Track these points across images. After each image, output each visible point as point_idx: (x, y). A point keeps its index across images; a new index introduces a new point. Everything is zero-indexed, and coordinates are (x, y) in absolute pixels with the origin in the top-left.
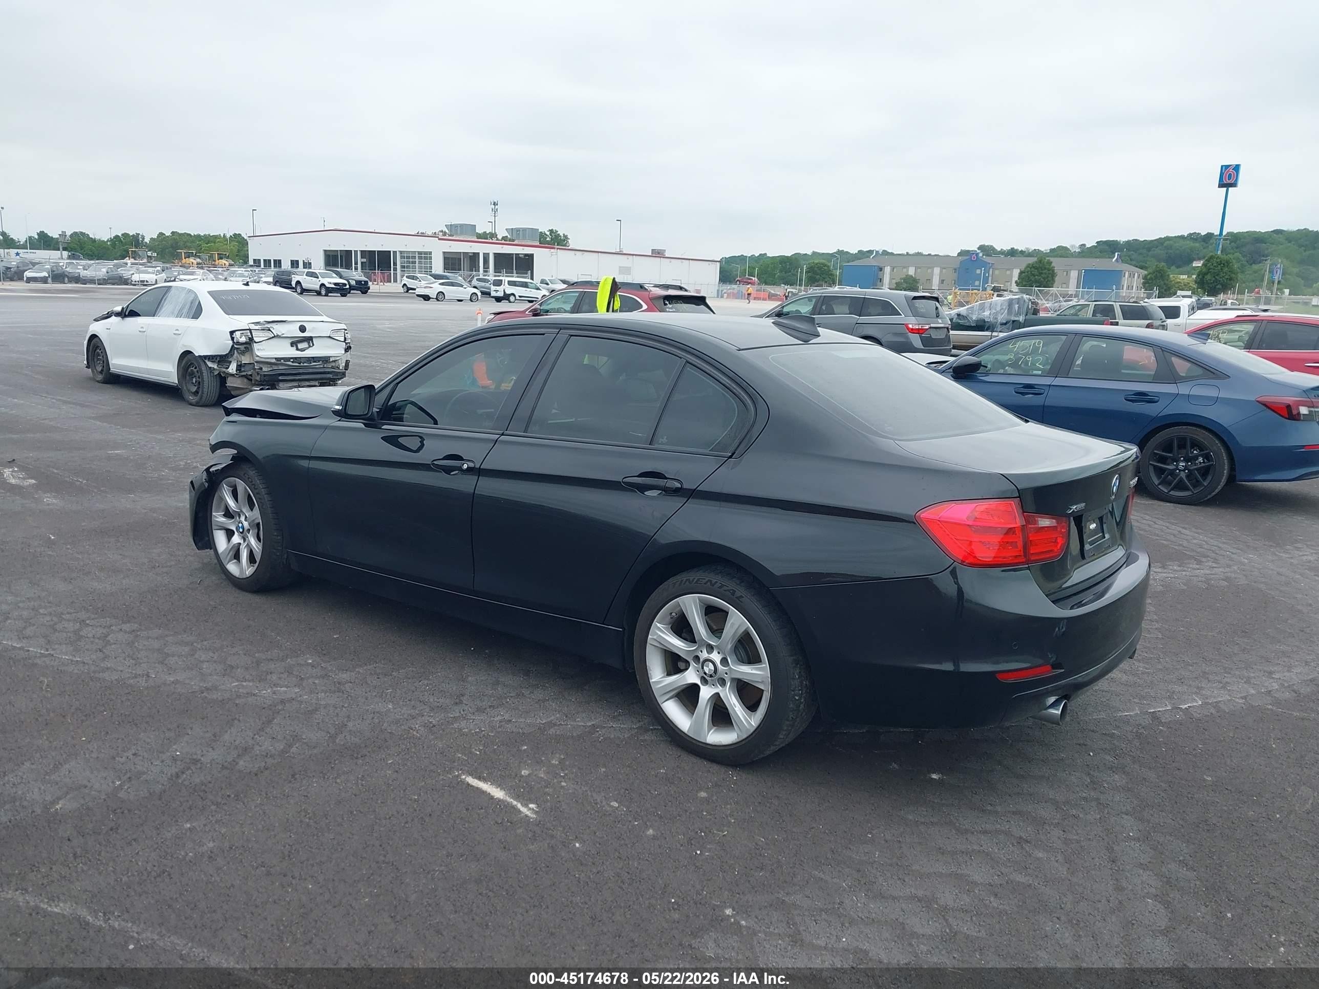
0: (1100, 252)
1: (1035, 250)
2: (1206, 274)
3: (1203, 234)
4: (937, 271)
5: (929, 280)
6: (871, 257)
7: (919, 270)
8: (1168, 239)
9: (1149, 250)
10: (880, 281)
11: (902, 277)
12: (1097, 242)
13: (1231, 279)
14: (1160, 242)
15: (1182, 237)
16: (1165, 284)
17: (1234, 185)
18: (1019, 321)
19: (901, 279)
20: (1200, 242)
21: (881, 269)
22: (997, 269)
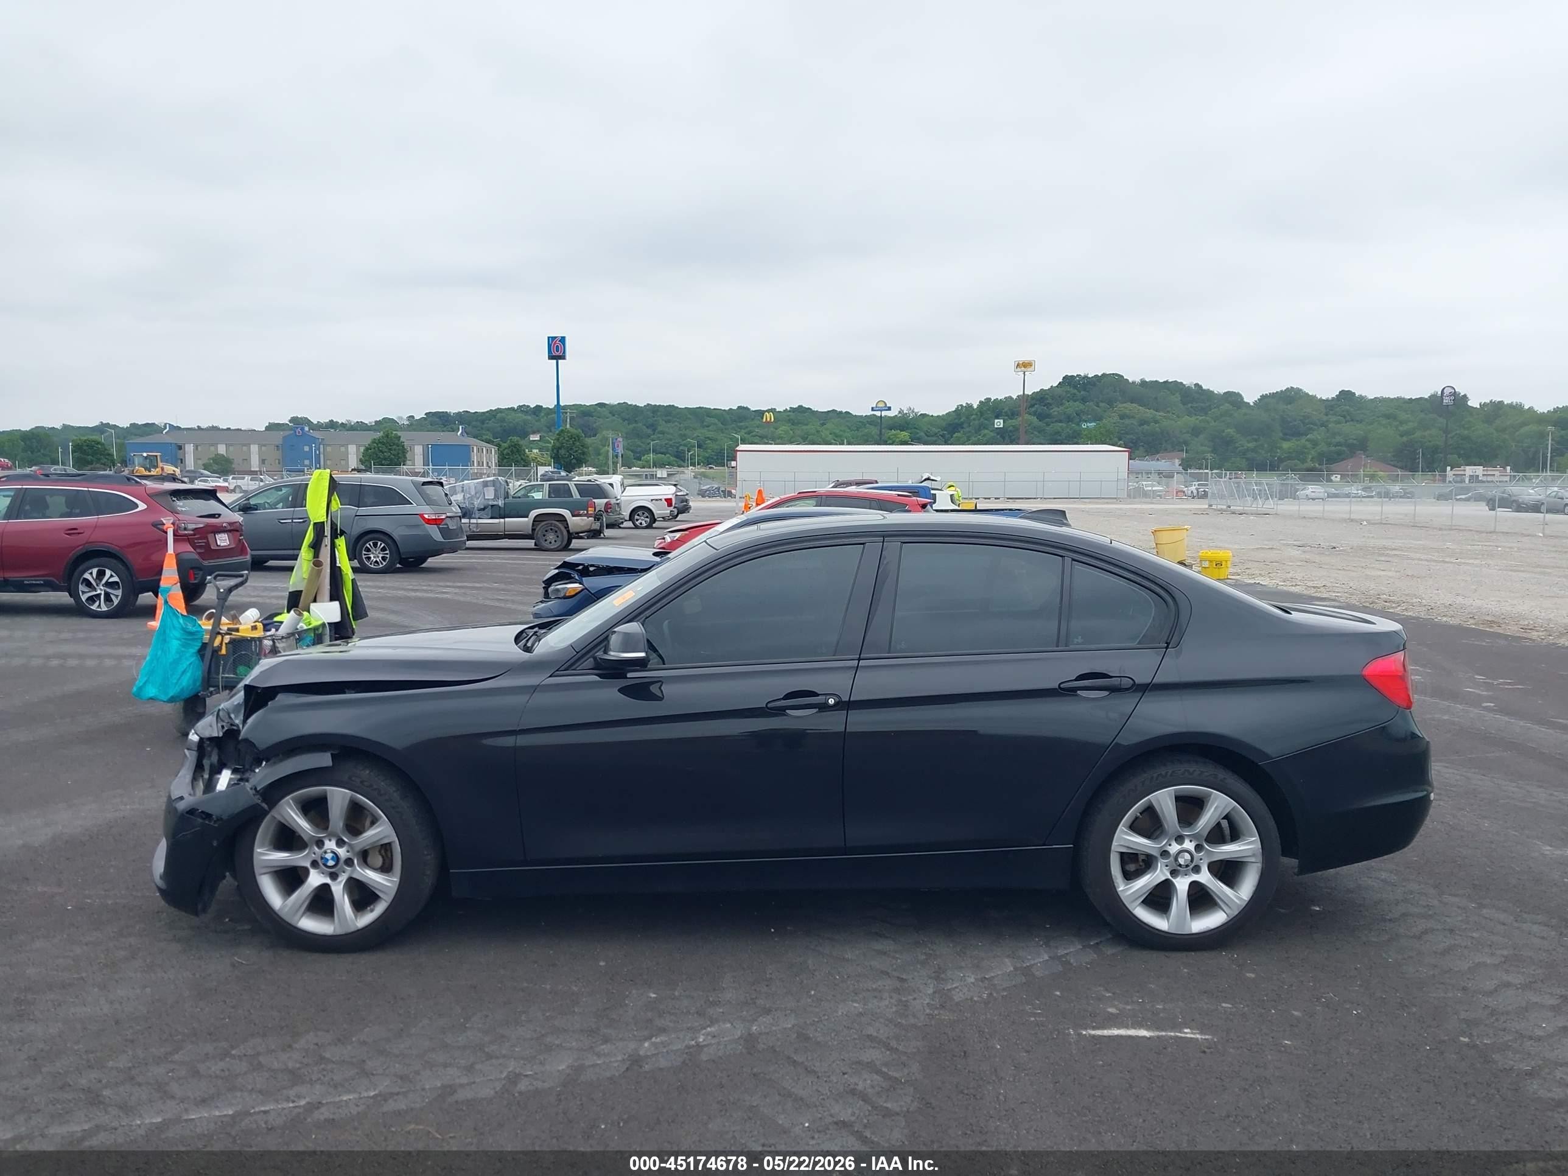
0: (431, 425)
1: (357, 422)
2: (559, 448)
3: (532, 406)
4: (254, 448)
5: (247, 460)
6: (164, 432)
7: (231, 448)
8: (499, 411)
9: (483, 422)
10: (182, 463)
11: (211, 457)
12: (426, 414)
13: (584, 453)
14: (493, 414)
15: (512, 409)
16: (522, 459)
17: (563, 357)
18: (498, 505)
19: (209, 459)
20: (530, 415)
21: (180, 448)
22: (329, 445)
